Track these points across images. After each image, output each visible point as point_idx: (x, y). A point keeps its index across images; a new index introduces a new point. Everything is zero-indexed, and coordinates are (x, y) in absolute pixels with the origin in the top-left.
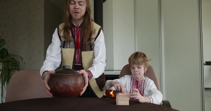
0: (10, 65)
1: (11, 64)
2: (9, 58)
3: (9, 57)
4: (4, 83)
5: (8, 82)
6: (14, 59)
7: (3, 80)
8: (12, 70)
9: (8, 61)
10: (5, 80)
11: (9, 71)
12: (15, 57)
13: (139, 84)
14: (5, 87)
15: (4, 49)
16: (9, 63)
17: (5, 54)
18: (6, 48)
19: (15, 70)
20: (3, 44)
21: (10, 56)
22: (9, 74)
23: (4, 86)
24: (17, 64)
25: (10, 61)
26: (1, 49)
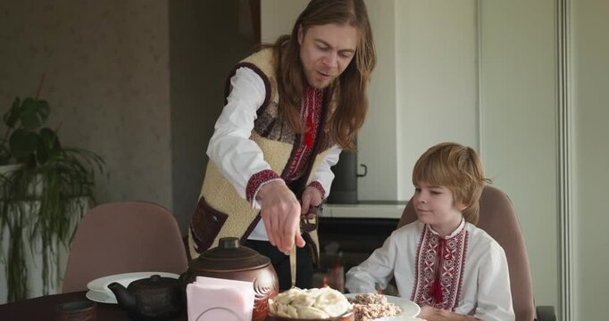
0: (66, 181)
1: (69, 179)
2: (63, 161)
3: (62, 157)
4: (50, 240)
5: (60, 236)
6: (75, 162)
7: (45, 229)
8: (72, 196)
9: (60, 170)
10: (52, 229)
11: (64, 199)
12: (78, 157)
13: (451, 250)
14: (51, 249)
15: (47, 132)
16: (63, 175)
17: (51, 146)
18: (53, 129)
19: (81, 199)
20: (44, 117)
21: (65, 155)
22: (63, 212)
23: (48, 248)
24: (85, 178)
25: (65, 170)
26: (38, 131)
